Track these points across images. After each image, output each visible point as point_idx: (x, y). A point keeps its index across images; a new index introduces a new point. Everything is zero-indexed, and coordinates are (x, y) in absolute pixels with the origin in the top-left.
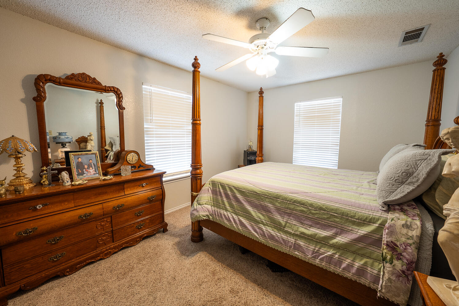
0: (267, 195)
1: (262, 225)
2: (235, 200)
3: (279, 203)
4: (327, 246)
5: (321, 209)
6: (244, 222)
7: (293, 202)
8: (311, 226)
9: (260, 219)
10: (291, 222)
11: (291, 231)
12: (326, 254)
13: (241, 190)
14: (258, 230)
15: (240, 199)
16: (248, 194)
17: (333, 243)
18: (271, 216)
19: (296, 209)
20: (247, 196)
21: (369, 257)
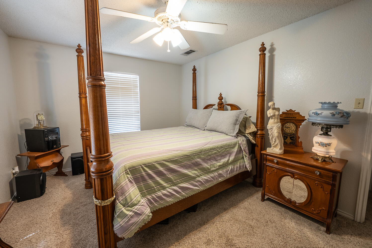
0: (194, 154)
1: (198, 178)
2: (169, 173)
3: (203, 155)
4: (229, 165)
5: (222, 147)
6: (186, 186)
7: (210, 150)
8: (221, 159)
9: (195, 174)
10: (212, 164)
11: (214, 169)
12: (230, 170)
13: (173, 159)
14: (197, 184)
15: (176, 168)
16: (181, 160)
17: (230, 162)
18: (201, 167)
19: (212, 154)
20: (181, 162)
21: (239, 160)
